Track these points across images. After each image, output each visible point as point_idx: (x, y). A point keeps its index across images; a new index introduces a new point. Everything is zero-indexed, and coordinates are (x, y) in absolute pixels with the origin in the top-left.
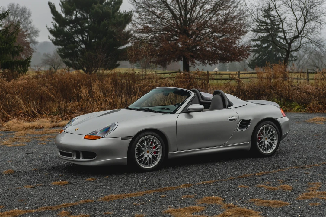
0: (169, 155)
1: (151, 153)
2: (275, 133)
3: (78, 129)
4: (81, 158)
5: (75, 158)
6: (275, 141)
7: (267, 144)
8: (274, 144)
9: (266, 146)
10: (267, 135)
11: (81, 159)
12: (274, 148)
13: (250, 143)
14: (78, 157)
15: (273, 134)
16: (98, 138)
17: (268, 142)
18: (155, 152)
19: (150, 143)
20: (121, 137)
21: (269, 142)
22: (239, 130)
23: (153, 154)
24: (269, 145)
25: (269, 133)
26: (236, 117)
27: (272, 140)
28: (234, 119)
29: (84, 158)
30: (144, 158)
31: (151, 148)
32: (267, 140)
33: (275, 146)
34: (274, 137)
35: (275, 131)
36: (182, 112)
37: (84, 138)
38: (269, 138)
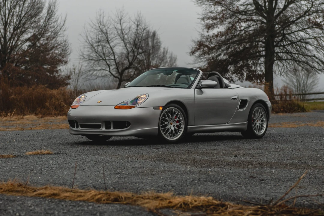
0: (188, 128)
1: (174, 126)
2: (264, 114)
4: (112, 128)
5: (104, 129)
6: (264, 121)
7: (259, 126)
8: (264, 125)
9: (258, 128)
10: (258, 117)
11: (112, 130)
12: (265, 129)
13: (247, 124)
14: (108, 127)
15: (262, 116)
16: (131, 107)
17: (259, 123)
18: (177, 126)
19: (174, 116)
20: (153, 107)
21: (260, 123)
22: (239, 110)
23: (176, 128)
24: (261, 127)
25: (259, 114)
26: (237, 97)
27: (262, 121)
28: (235, 99)
31: (175, 121)
32: (259, 122)
33: (265, 126)
34: (263, 118)
35: (264, 112)
36: (196, 88)
37: (115, 108)
38: (260, 119)
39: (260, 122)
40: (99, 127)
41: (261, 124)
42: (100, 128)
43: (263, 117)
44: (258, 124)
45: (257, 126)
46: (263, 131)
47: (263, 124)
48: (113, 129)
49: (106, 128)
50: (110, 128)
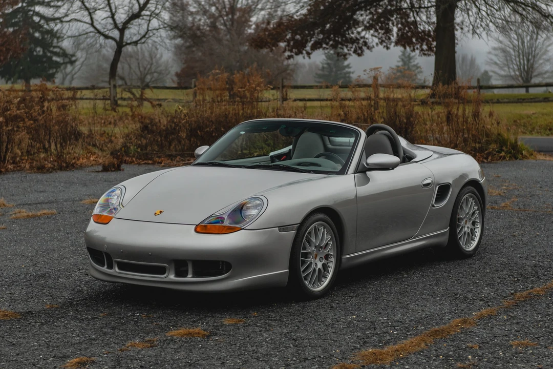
0: (343, 260)
2: (478, 209)
3: (161, 212)
4: (190, 276)
5: (172, 277)
6: (477, 224)
9: (466, 237)
10: (468, 214)
11: (189, 278)
12: (477, 239)
13: (448, 232)
14: (181, 273)
15: (474, 213)
16: (231, 230)
17: (468, 227)
20: (279, 227)
21: (470, 227)
22: (435, 206)
24: (470, 234)
25: (470, 209)
26: (431, 179)
27: (474, 223)
28: (428, 184)
29: (195, 275)
30: (312, 269)
32: (467, 225)
33: (478, 231)
35: (477, 205)
36: (356, 171)
37: (196, 231)
38: (470, 219)
39: (469, 225)
40: (162, 271)
41: (471, 229)
42: (164, 273)
43: (476, 215)
44: (466, 229)
45: (465, 233)
46: (474, 244)
47: (474, 229)
48: (193, 277)
49: (177, 275)
50: (185, 275)
